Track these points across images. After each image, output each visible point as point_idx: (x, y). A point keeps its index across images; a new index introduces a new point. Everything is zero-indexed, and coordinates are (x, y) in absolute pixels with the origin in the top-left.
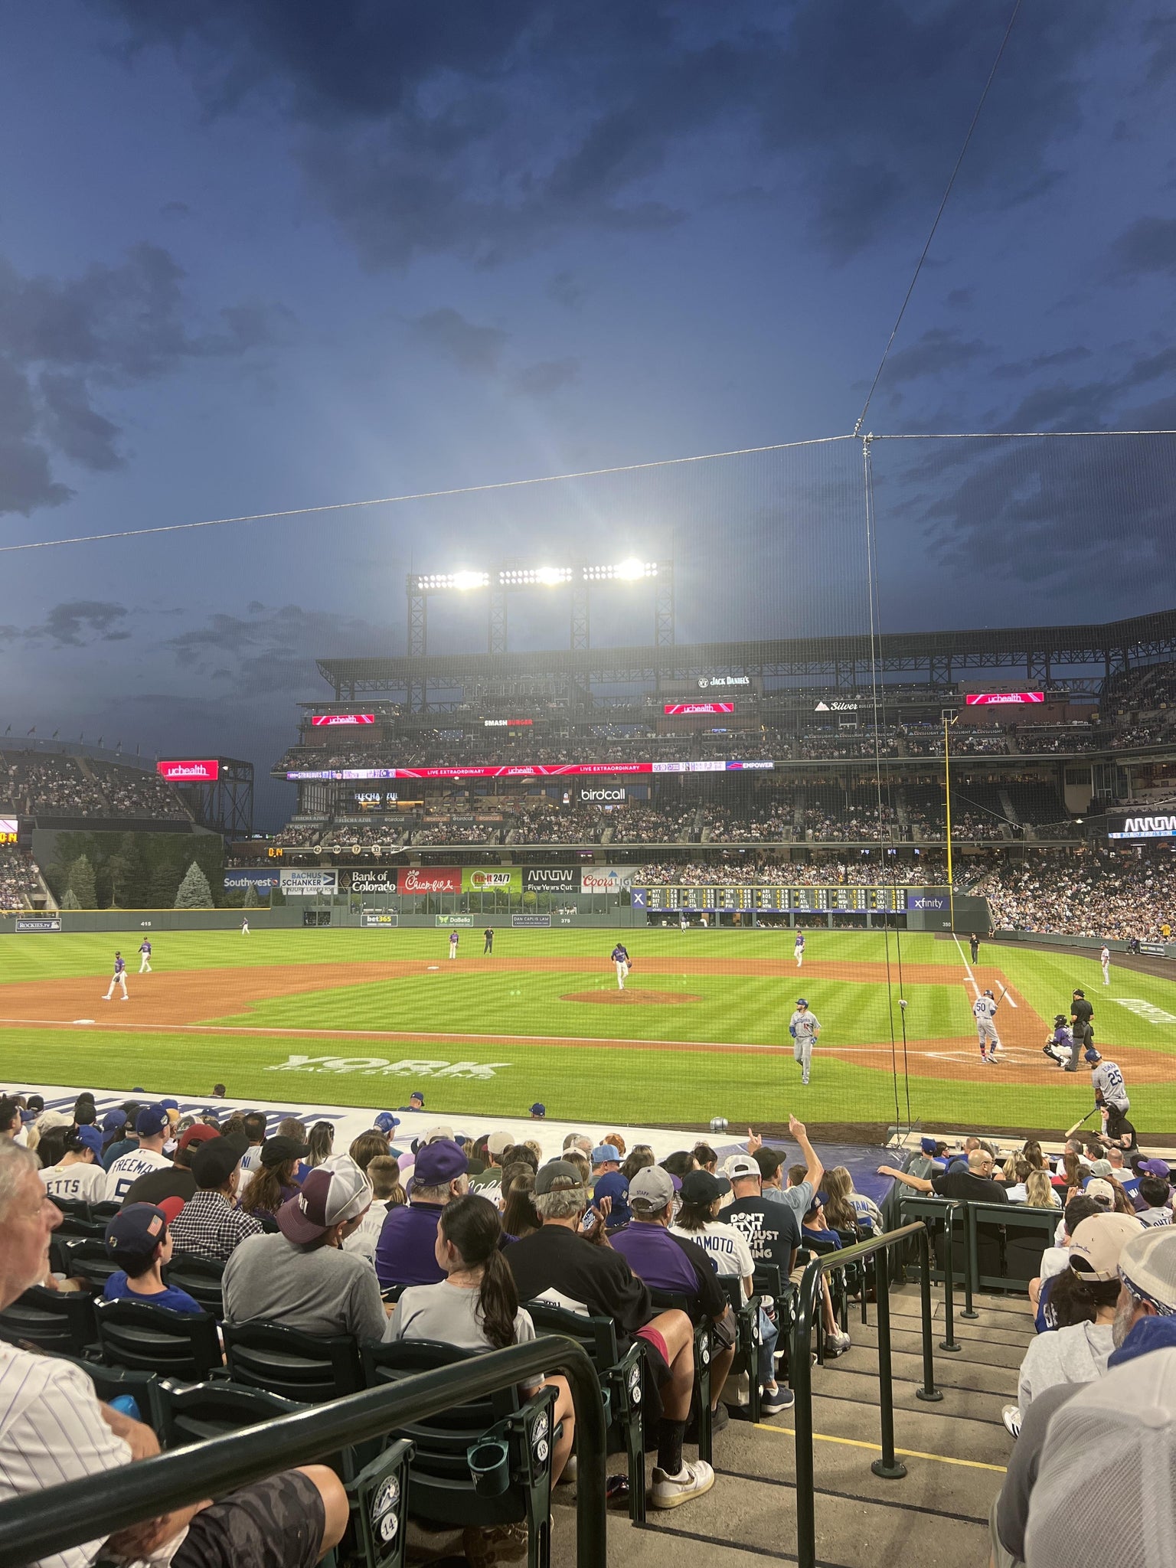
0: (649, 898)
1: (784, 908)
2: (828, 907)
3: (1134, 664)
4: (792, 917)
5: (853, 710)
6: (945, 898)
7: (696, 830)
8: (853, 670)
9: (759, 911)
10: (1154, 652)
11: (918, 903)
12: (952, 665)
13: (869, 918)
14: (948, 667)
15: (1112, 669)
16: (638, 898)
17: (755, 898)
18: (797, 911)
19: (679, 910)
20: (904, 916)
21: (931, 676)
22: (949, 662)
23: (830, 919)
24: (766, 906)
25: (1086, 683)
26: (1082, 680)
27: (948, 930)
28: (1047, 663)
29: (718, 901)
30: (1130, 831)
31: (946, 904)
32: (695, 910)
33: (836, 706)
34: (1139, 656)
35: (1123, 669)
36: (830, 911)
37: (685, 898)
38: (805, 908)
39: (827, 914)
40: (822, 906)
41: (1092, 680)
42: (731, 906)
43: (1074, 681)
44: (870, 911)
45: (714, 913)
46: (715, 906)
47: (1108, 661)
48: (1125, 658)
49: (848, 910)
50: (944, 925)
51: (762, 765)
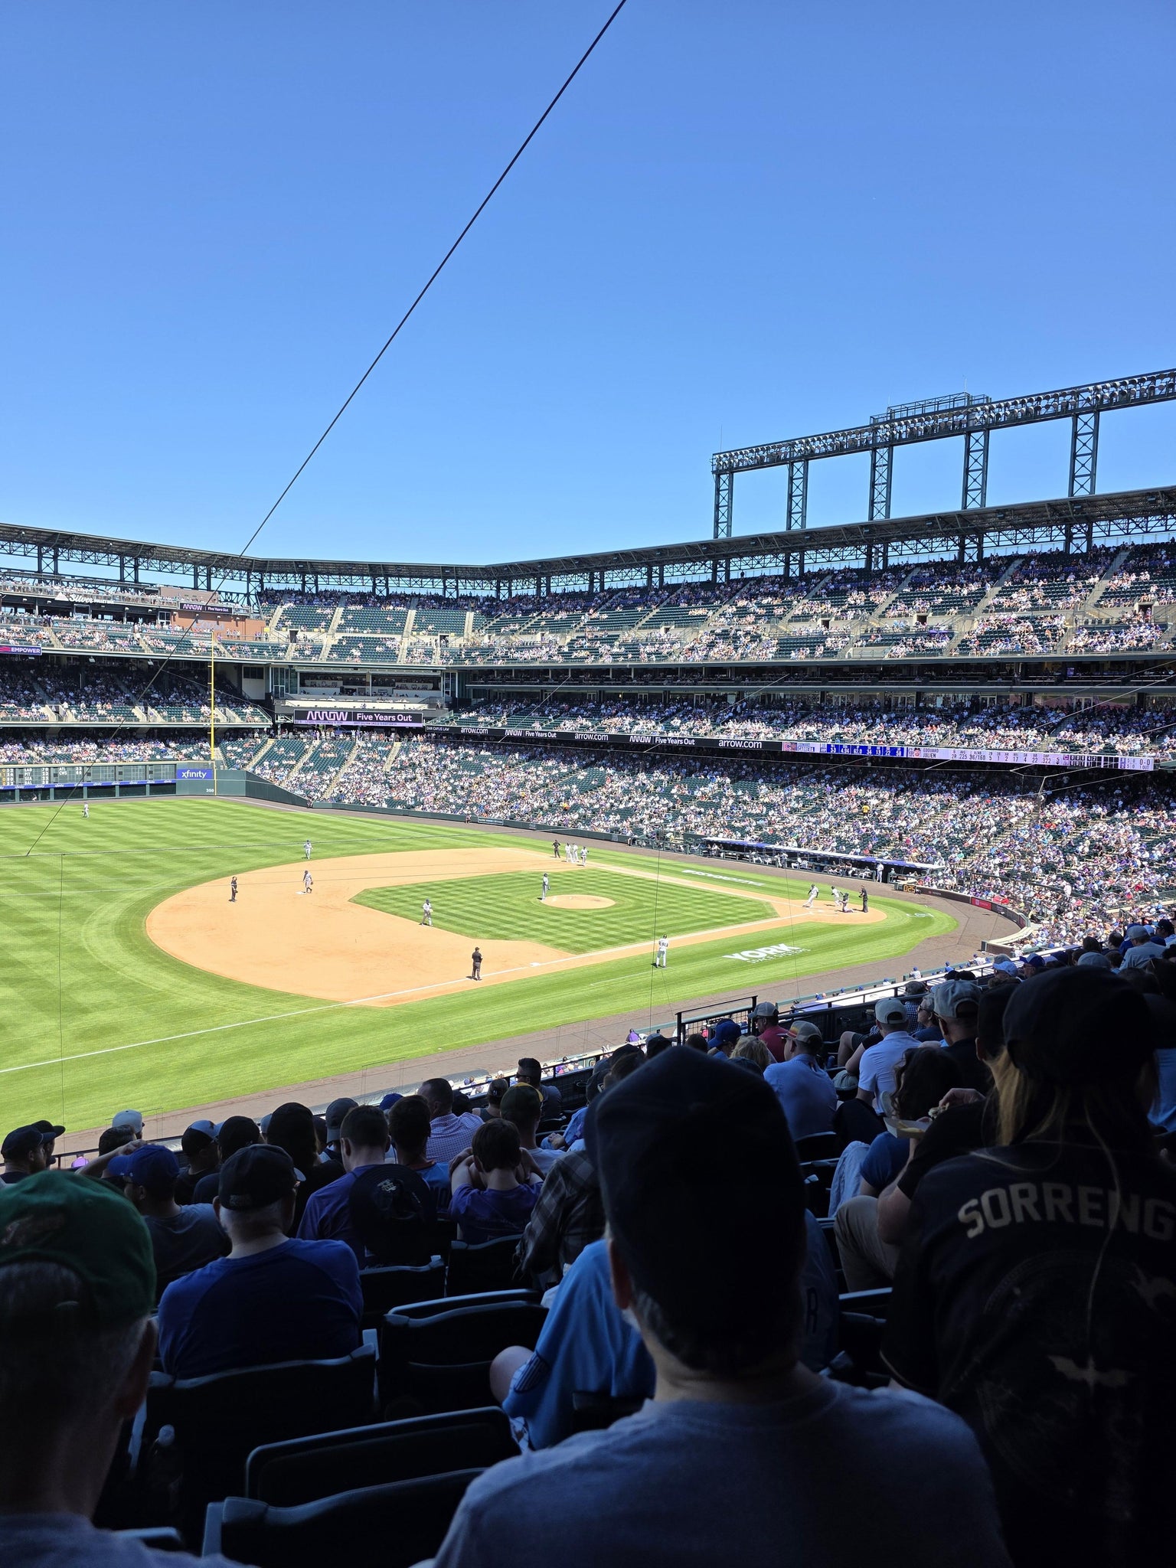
1: (78, 782)
2: (114, 780)
3: (266, 586)
4: (85, 791)
8: (54, 558)
9: (57, 786)
10: (283, 582)
11: (184, 774)
12: (139, 567)
13: (148, 788)
14: (135, 568)
15: (252, 587)
17: (52, 775)
18: (89, 784)
20: (174, 784)
21: (121, 574)
22: (137, 564)
23: (117, 788)
24: (62, 783)
25: (234, 595)
26: (231, 594)
27: (210, 795)
28: (208, 575)
29: (17, 778)
30: (311, 719)
31: (210, 776)
34: (274, 583)
35: (259, 590)
36: (118, 783)
38: (95, 781)
39: (115, 786)
41: (238, 594)
42: (30, 784)
43: (226, 593)
44: (149, 782)
45: (13, 791)
46: (15, 783)
47: (249, 581)
48: (261, 581)
49: (132, 783)
50: (208, 790)
51: (30, 650)
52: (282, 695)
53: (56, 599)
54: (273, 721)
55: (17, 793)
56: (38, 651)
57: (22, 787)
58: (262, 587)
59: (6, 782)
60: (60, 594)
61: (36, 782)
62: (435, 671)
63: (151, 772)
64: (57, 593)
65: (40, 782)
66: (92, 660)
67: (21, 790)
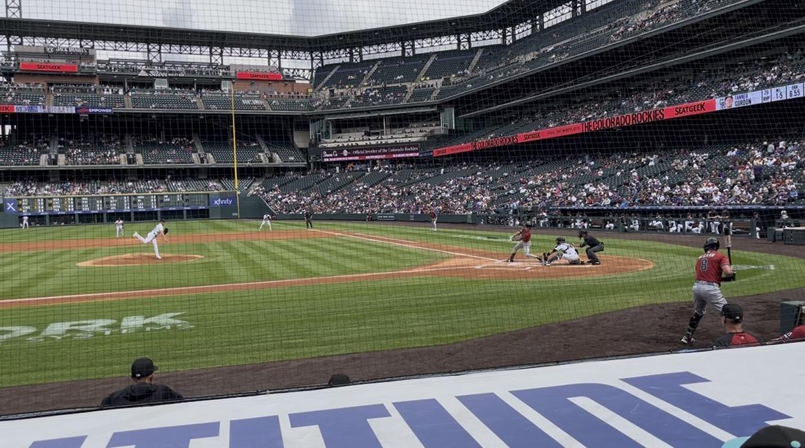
0: (20, 206)
1: (127, 209)
2: (157, 207)
3: (325, 63)
4: (132, 214)
5: (165, 77)
6: (233, 197)
7: (53, 157)
8: (159, 51)
9: (109, 211)
10: (337, 56)
11: (215, 202)
12: (223, 54)
13: (185, 213)
14: (221, 54)
15: (314, 65)
16: (10, 206)
17: (105, 203)
18: (136, 210)
19: (46, 213)
20: (208, 210)
21: (211, 60)
22: (222, 52)
23: (158, 215)
24: (113, 209)
25: (301, 71)
26: (298, 70)
27: (236, 218)
28: (279, 57)
29: (77, 206)
31: (234, 202)
32: (59, 213)
33: (153, 74)
34: (331, 58)
35: (320, 65)
36: (159, 209)
37: (50, 205)
38: (141, 208)
39: (156, 212)
40: (154, 207)
41: (304, 70)
42: (87, 210)
43: (294, 70)
44: (186, 208)
45: (74, 215)
46: (75, 209)
47: (312, 59)
48: (322, 59)
49: (170, 209)
50: (234, 214)
51: (104, 110)
52: (320, 140)
53: (139, 75)
54: (307, 162)
55: (77, 217)
56: (110, 110)
57: (80, 212)
58: (323, 62)
59: (68, 208)
60: (142, 71)
61: (92, 209)
62: (432, 106)
63: (187, 200)
64: (140, 71)
65: (95, 209)
66: (154, 117)
67: (79, 214)
